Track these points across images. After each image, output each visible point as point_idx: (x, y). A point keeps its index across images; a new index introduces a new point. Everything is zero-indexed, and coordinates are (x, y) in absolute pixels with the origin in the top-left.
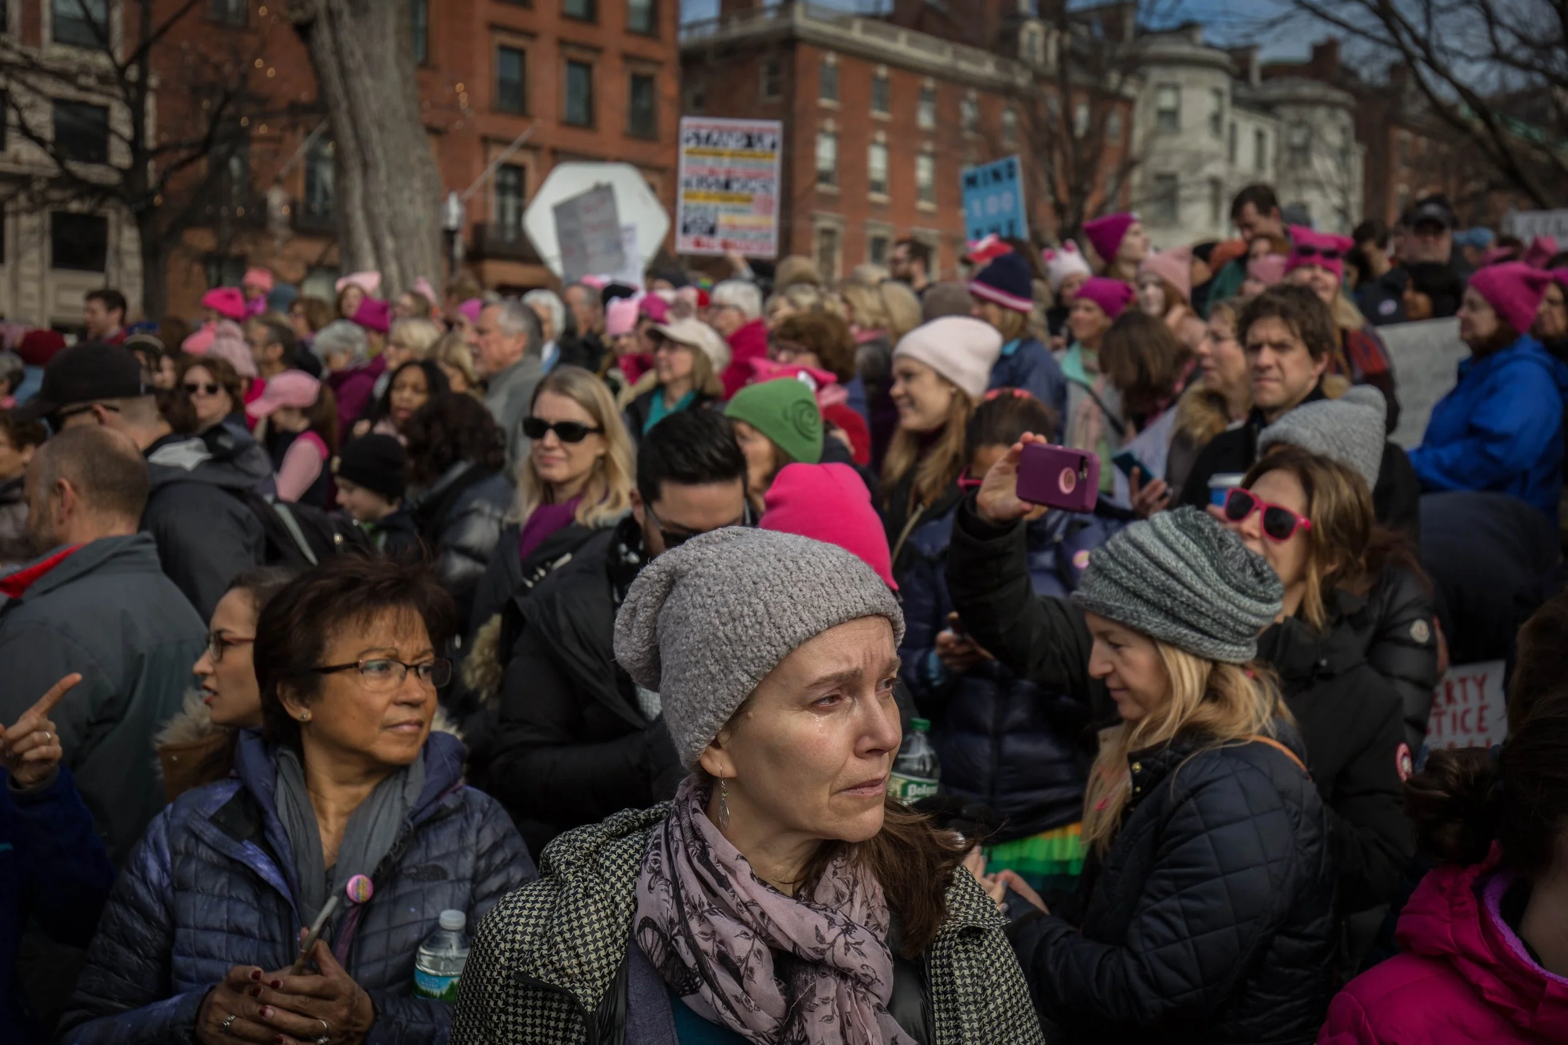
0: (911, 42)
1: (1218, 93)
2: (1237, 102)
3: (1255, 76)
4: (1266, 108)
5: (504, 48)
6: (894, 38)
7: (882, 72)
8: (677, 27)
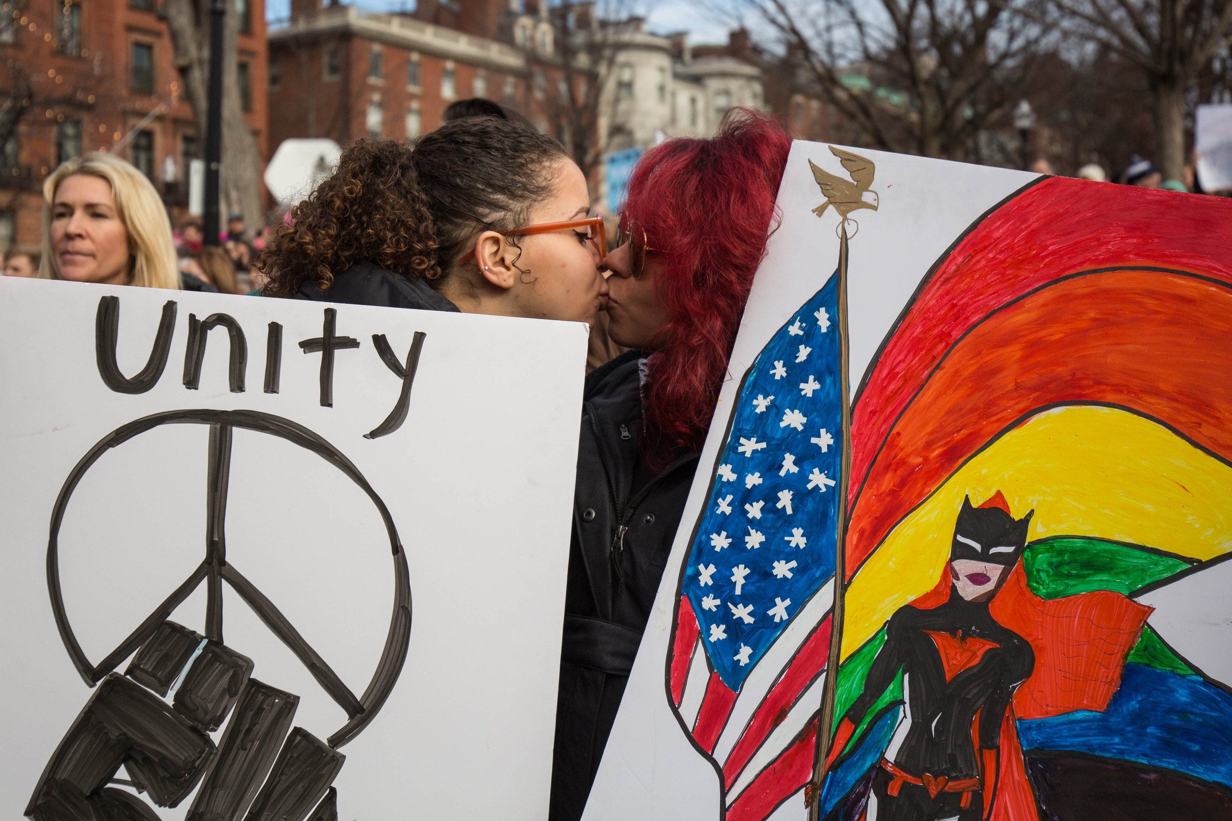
0: (436, 35)
1: (662, 70)
2: (677, 76)
3: (687, 57)
4: (697, 80)
5: (138, 45)
6: (422, 31)
7: (415, 57)
8: (265, 24)
